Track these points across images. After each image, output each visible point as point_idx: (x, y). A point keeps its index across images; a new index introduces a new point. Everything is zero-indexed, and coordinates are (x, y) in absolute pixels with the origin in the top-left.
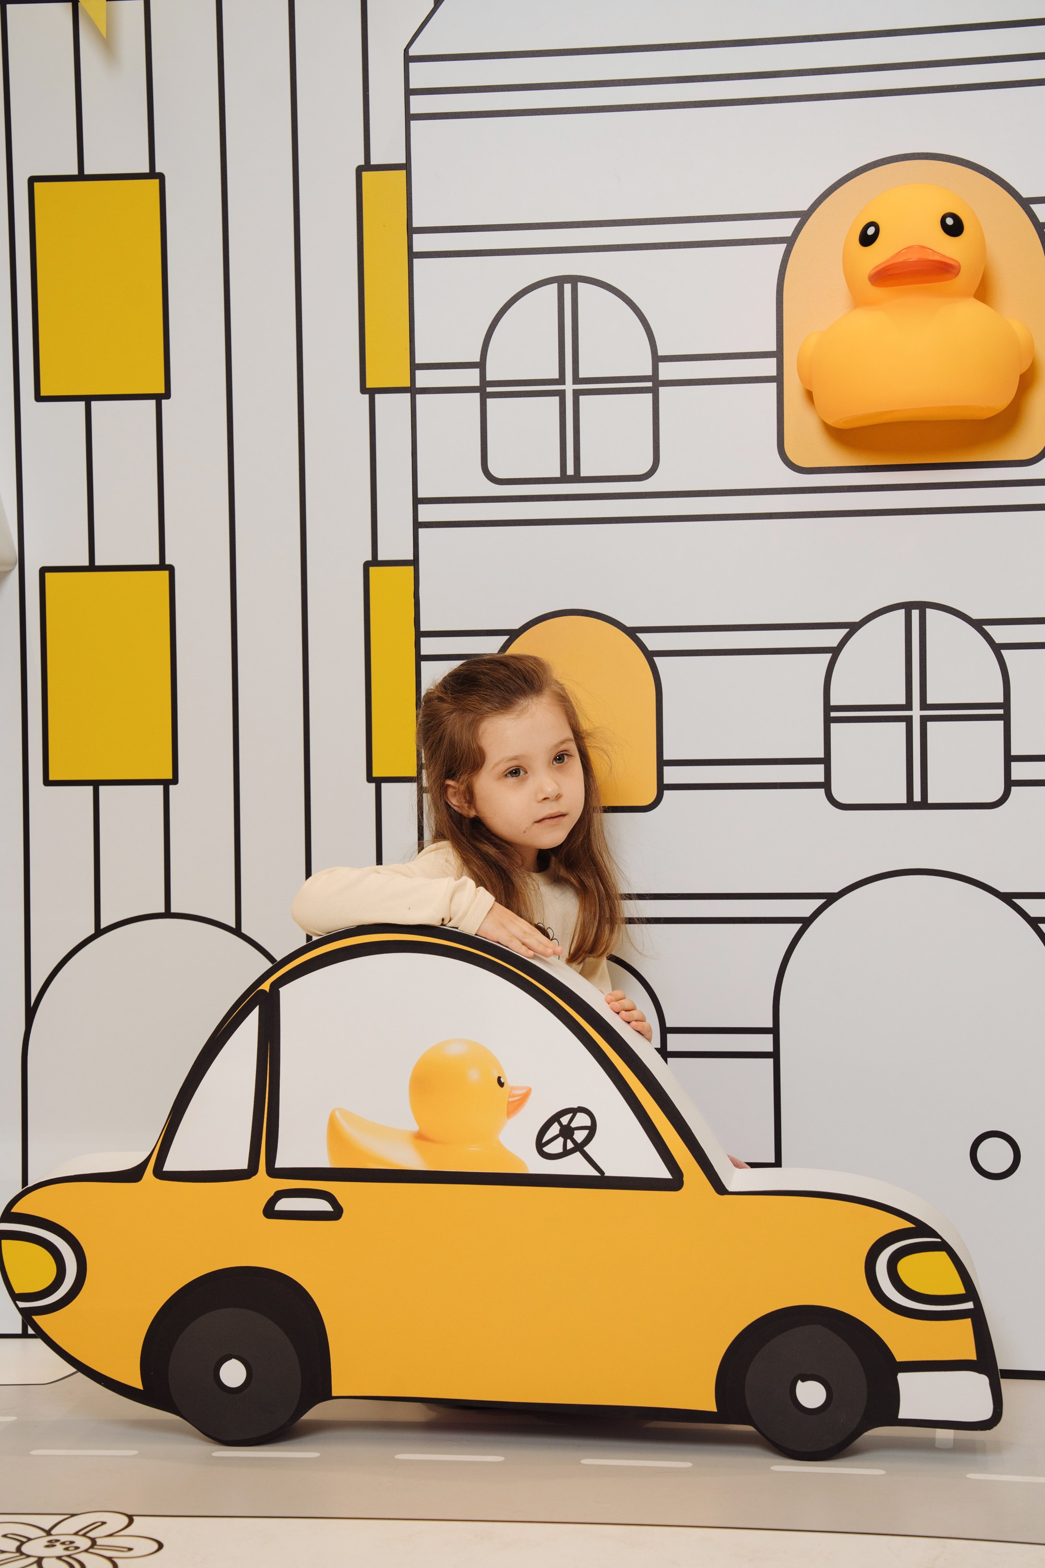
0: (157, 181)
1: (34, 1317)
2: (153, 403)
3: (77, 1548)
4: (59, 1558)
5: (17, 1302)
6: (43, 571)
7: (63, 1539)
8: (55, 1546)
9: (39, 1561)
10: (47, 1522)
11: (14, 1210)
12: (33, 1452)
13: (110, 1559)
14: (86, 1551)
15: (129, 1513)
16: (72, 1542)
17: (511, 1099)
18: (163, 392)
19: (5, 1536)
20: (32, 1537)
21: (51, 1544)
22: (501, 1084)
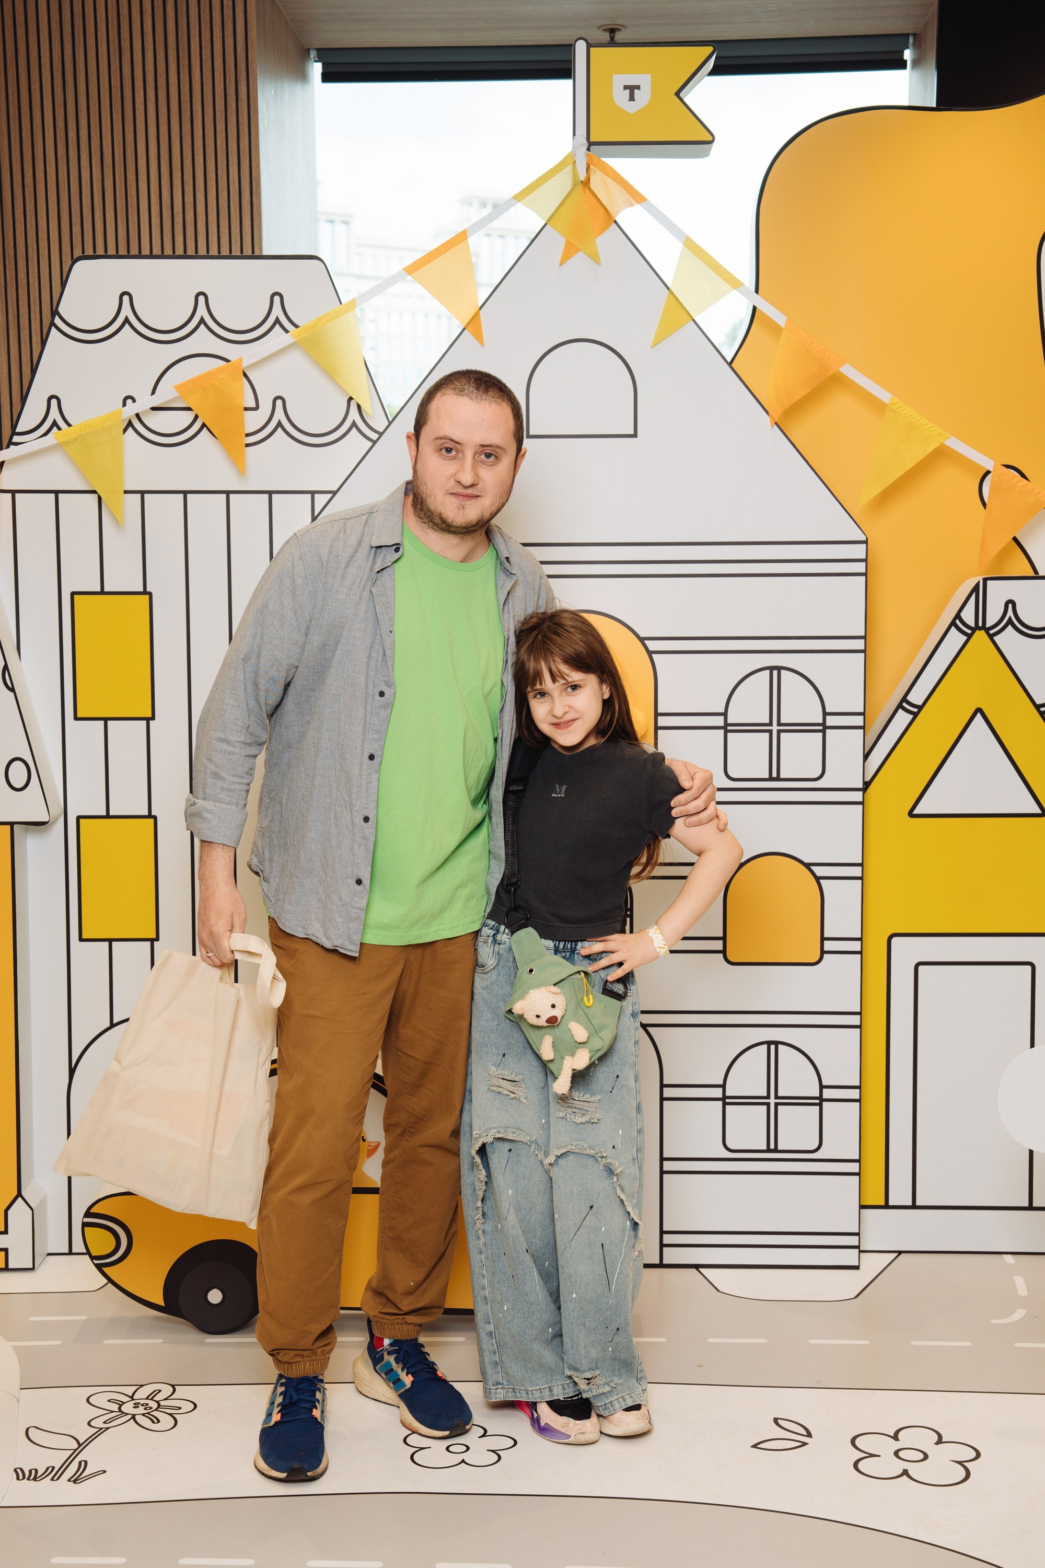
0: (147, 597)
1: (103, 1268)
2: (144, 722)
3: (151, 1408)
4: (143, 1415)
5: (94, 1261)
6: (79, 818)
7: (142, 1402)
8: (139, 1407)
9: (133, 1417)
10: (130, 1391)
11: (92, 1211)
12: (106, 1342)
13: (171, 1415)
14: (156, 1410)
15: (172, 1384)
16: (147, 1404)
17: (369, 1148)
18: (150, 716)
19: (109, 1401)
20: (125, 1401)
21: (136, 1406)
22: (364, 1140)
